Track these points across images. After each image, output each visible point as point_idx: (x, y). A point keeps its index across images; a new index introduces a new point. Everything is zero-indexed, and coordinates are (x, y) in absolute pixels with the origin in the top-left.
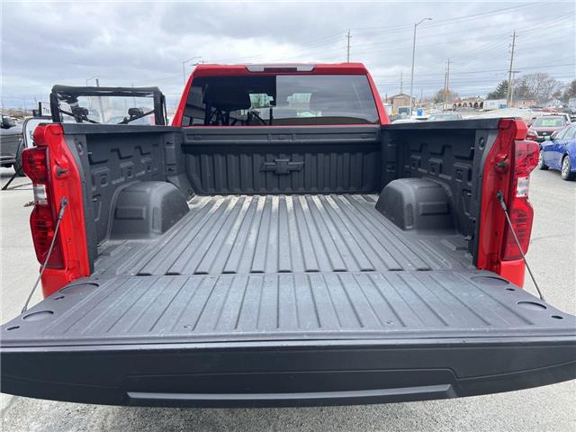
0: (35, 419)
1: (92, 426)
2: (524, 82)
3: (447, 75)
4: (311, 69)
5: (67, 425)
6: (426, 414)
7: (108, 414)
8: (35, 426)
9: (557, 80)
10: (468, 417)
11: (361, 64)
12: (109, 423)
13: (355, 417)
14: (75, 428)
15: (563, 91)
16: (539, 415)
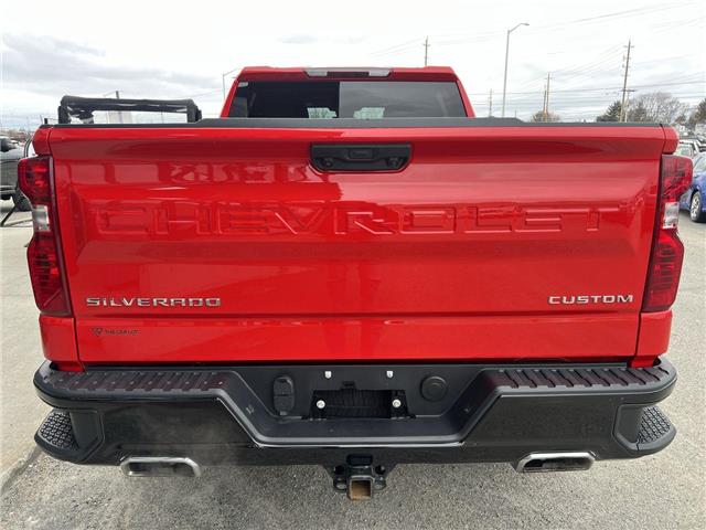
0: (32, 513)
1: (105, 523)
2: (640, 104)
3: (546, 93)
4: (386, 73)
5: (73, 521)
6: (534, 511)
7: (126, 507)
8: (32, 521)
9: (681, 101)
10: (589, 516)
11: (449, 68)
12: (127, 519)
13: (443, 515)
14: (83, 525)
15: (688, 115)
16: (679, 514)
